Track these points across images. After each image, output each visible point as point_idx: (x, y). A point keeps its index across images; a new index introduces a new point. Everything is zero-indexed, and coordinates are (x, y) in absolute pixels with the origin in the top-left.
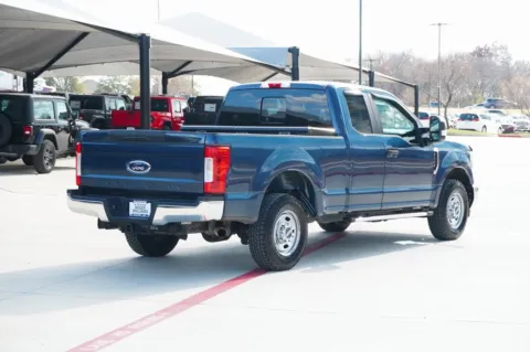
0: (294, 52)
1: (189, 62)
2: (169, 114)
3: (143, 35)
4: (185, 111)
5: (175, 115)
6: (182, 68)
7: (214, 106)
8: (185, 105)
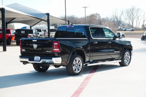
0: (48, 14)
1: (15, 18)
2: (10, 34)
3: (3, 8)
4: (15, 33)
5: (12, 35)
6: (12, 20)
7: (24, 31)
8: (15, 31)
